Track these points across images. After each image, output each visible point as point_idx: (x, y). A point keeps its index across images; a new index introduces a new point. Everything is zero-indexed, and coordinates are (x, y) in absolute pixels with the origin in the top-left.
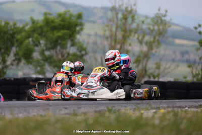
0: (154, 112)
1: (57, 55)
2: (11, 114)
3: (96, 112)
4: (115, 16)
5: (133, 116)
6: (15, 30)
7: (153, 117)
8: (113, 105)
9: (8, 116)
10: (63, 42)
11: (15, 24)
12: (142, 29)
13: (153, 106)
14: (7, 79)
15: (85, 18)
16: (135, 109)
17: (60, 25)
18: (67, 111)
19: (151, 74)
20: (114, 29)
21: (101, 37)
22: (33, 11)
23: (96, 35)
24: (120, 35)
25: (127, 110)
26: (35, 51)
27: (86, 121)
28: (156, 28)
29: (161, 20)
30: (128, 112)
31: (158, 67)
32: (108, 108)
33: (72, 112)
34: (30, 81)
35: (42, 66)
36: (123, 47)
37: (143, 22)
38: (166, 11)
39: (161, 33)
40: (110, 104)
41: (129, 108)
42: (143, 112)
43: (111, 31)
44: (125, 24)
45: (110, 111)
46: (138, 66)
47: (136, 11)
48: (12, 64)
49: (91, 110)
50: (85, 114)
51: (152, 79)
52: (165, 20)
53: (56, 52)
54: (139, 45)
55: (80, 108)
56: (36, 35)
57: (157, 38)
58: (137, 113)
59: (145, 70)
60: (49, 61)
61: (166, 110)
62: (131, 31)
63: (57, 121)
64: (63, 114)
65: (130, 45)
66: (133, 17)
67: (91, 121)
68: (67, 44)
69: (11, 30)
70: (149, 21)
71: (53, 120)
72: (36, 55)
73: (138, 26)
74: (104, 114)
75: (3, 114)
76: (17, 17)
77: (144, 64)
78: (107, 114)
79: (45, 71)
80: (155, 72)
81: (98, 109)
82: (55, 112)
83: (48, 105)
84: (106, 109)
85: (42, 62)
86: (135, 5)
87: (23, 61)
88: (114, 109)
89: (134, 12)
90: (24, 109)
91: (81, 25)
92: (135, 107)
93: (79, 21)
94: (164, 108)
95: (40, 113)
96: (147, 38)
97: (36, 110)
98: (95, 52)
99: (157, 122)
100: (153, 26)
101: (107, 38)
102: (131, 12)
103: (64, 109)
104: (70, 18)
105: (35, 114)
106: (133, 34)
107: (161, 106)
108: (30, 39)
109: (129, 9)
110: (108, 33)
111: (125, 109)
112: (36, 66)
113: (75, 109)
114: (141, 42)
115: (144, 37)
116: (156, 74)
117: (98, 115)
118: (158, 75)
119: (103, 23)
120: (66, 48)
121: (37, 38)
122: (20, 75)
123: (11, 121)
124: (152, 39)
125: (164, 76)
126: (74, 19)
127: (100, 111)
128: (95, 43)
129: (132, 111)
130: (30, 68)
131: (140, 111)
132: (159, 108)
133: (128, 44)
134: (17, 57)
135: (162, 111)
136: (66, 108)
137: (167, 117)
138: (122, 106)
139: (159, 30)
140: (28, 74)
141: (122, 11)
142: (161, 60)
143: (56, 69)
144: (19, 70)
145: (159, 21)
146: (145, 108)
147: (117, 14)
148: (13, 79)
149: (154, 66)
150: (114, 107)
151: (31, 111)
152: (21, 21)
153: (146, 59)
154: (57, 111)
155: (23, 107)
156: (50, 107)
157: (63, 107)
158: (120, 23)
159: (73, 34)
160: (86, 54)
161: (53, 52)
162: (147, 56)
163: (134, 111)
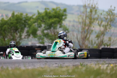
0: (107, 66)
1: (52, 33)
2: (24, 67)
3: (73, 66)
4: (85, 10)
5: (95, 68)
6: (27, 18)
7: (107, 69)
8: (83, 62)
9: (23, 68)
10: (55, 25)
11: (27, 15)
12: (101, 18)
13: (107, 62)
14: (22, 46)
15: (68, 11)
16: (96, 64)
17: (54, 15)
18: (56, 65)
19: (106, 44)
20: (84, 18)
21: (77, 22)
22: (37, 7)
23: (74, 21)
24: (88, 21)
25: (91, 65)
26: (39, 30)
27: (68, 70)
28: (109, 17)
29: (112, 13)
30: (92, 66)
31: (110, 40)
32: (80, 63)
33: (60, 66)
34: (35, 48)
35: (42, 39)
36: (89, 28)
37: (101, 14)
38: (115, 8)
39: (112, 20)
40: (82, 61)
41: (93, 63)
42: (100, 66)
43: (83, 19)
44: (91, 15)
45: (81, 65)
46: (98, 39)
47: (98, 8)
48: (25, 38)
49: (71, 65)
50: (67, 67)
51: (106, 47)
52: (114, 13)
53: (51, 31)
54: (99, 27)
55: (64, 63)
56: (39, 21)
57: (109, 23)
58: (97, 67)
59: (102, 42)
60: (47, 36)
61: (114, 65)
62: (94, 19)
63: (51, 71)
64: (54, 67)
65: (94, 27)
66: (96, 11)
67: (70, 71)
68: (57, 26)
69: (25, 18)
70: (105, 13)
71: (48, 70)
72: (39, 33)
73: (98, 16)
74: (78, 67)
75: (20, 67)
76: (28, 11)
77: (102, 38)
78: (80, 67)
79: (44, 42)
80: (108, 42)
81: (75, 64)
82: (50, 65)
83: (46, 61)
84: (79, 64)
85: (42, 37)
86: (97, 4)
87: (31, 36)
88: (84, 64)
89: (96, 8)
90: (32, 64)
91: (66, 15)
92: (96, 63)
93: (65, 13)
94: (113, 64)
95: (41, 66)
96: (104, 23)
97: (39, 65)
98: (73, 31)
99: (109, 72)
100: (107, 16)
101: (80, 23)
102: (94, 8)
103: (55, 64)
104: (59, 11)
105: (39, 67)
106: (95, 21)
107: (111, 62)
108: (36, 24)
109: (94, 6)
110: (81, 20)
111: (90, 64)
112: (39, 39)
113: (62, 64)
114: (100, 26)
115: (102, 22)
116: (108, 44)
117: (75, 67)
118: (110, 45)
119: (78, 14)
120: (57, 29)
121: (40, 23)
122: (30, 44)
123: (24, 71)
124: (106, 24)
125: (113, 45)
126: (61, 12)
127: (76, 65)
128: (73, 26)
129: (94, 65)
130: (35, 40)
131: (99, 65)
132: (110, 64)
133: (93, 27)
134: (28, 34)
135: (112, 65)
136: (56, 63)
137: (115, 68)
138: (89, 63)
139: (111, 18)
140: (35, 44)
141: (89, 7)
142: (111, 36)
143: (51, 41)
144: (29, 41)
145: (111, 13)
146: (102, 64)
147: (86, 9)
148: (25, 46)
149: (108, 39)
150: (84, 63)
151: (36, 65)
152: (31, 13)
153: (103, 35)
154: (51, 65)
155: (31, 62)
156: (47, 63)
157: (54, 62)
158: (88, 14)
159: (61, 20)
160: (68, 32)
161: (49, 31)
162: (103, 33)
163: (95, 65)
